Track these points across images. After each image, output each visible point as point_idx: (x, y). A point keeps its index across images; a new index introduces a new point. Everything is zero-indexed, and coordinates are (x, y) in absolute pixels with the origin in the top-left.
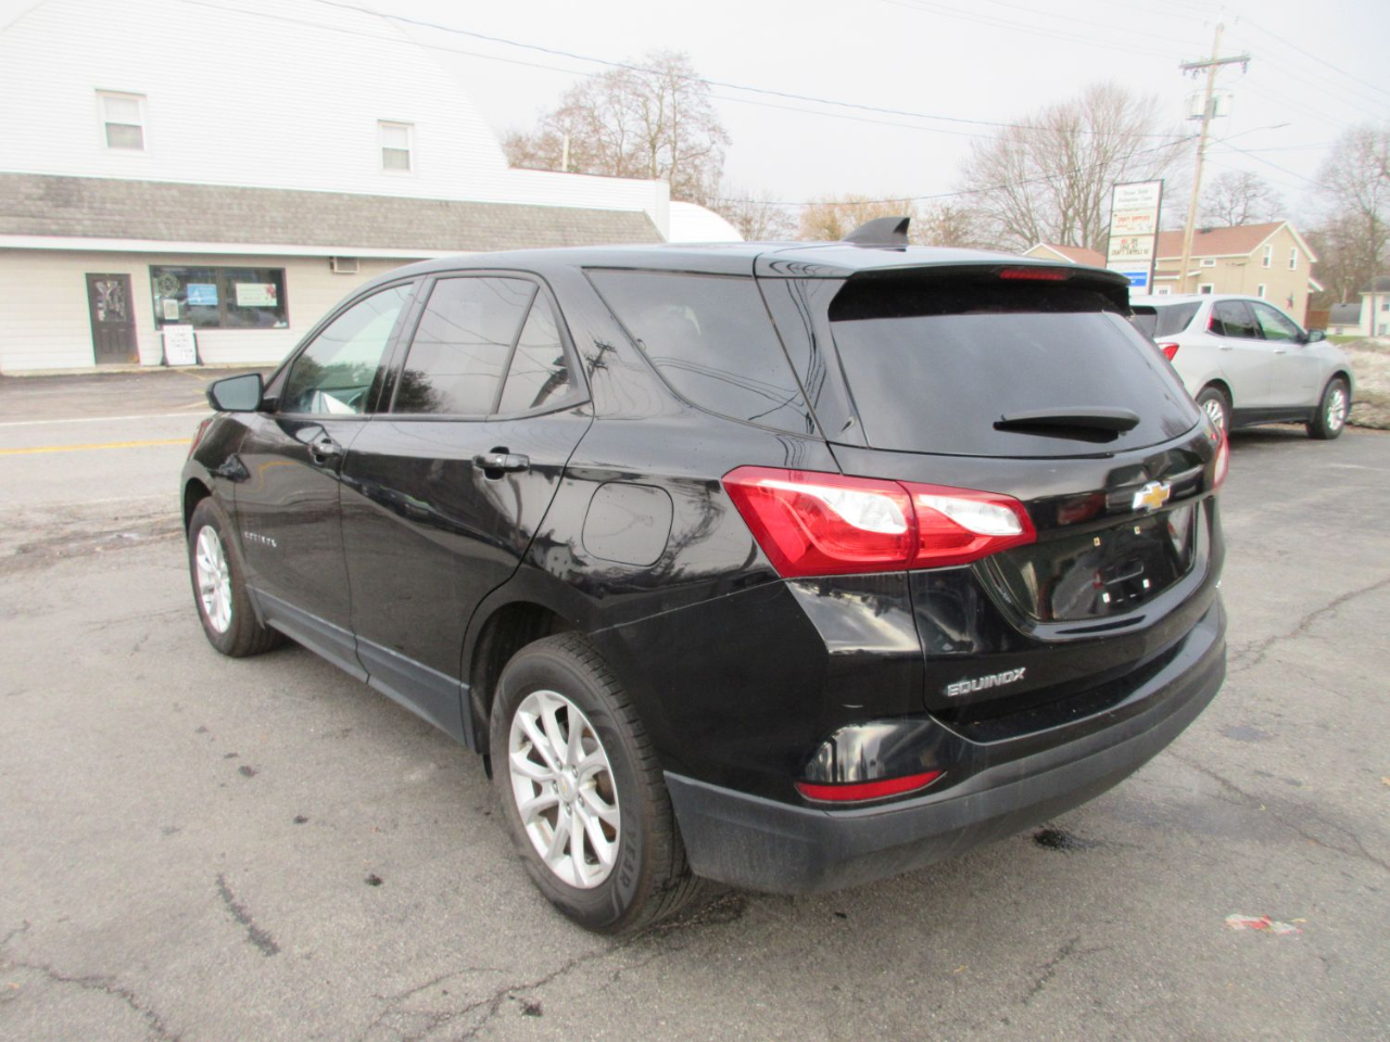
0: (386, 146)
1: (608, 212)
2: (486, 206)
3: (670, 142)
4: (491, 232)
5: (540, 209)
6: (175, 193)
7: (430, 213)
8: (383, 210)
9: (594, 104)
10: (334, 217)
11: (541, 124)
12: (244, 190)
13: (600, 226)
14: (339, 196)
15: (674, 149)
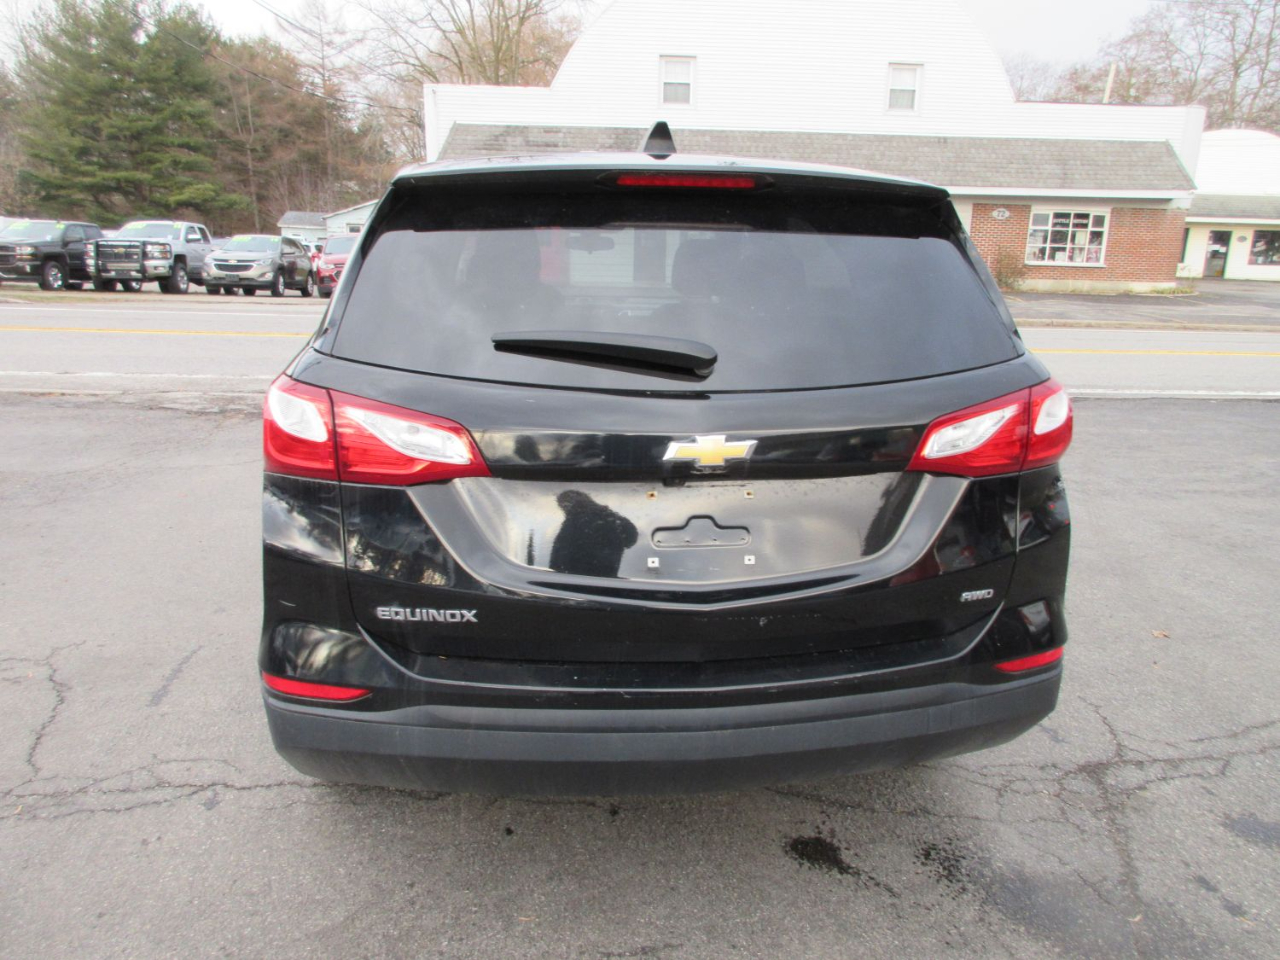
0: (894, 88)
1: (1122, 142)
2: (985, 142)
3: (1260, 63)
4: (985, 167)
5: (1043, 142)
6: (708, 138)
7: (926, 149)
8: (882, 148)
9: (1171, 27)
10: (836, 155)
11: (1102, 54)
12: (763, 134)
13: (1110, 158)
14: (843, 136)
15: (1263, 70)
